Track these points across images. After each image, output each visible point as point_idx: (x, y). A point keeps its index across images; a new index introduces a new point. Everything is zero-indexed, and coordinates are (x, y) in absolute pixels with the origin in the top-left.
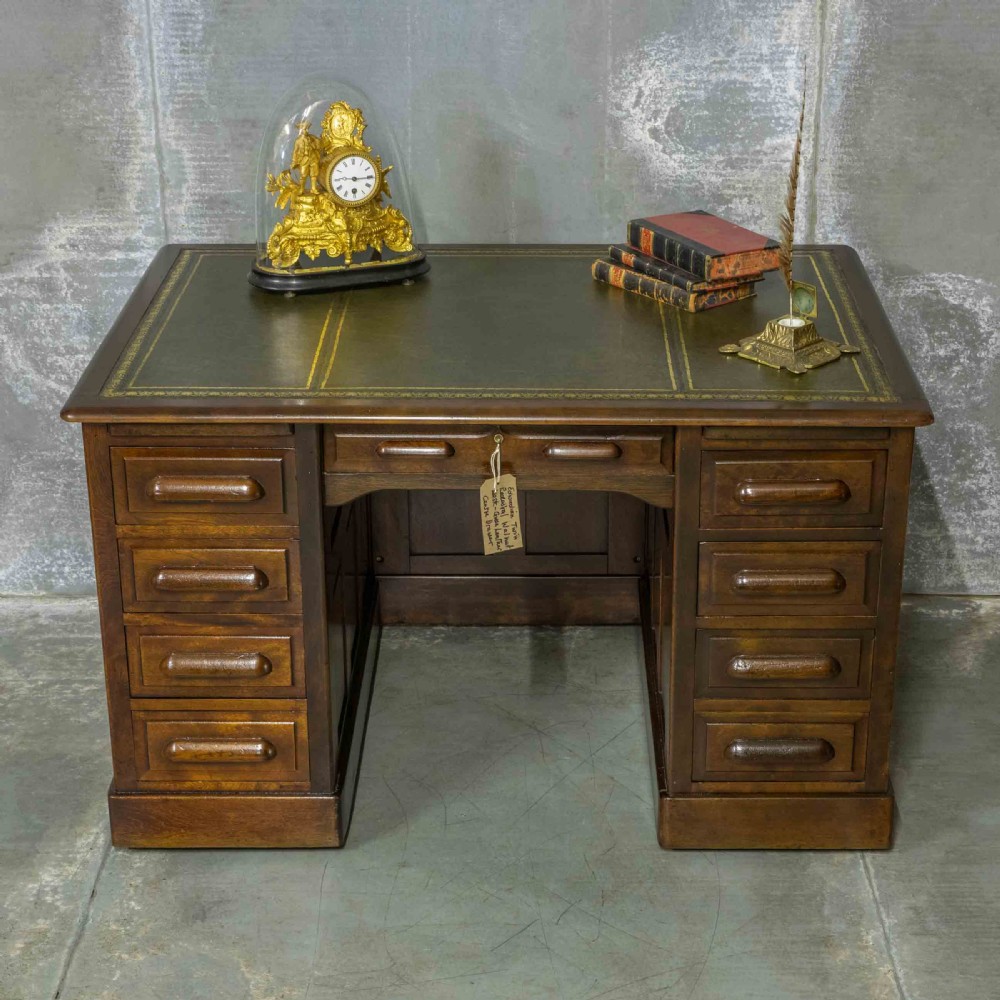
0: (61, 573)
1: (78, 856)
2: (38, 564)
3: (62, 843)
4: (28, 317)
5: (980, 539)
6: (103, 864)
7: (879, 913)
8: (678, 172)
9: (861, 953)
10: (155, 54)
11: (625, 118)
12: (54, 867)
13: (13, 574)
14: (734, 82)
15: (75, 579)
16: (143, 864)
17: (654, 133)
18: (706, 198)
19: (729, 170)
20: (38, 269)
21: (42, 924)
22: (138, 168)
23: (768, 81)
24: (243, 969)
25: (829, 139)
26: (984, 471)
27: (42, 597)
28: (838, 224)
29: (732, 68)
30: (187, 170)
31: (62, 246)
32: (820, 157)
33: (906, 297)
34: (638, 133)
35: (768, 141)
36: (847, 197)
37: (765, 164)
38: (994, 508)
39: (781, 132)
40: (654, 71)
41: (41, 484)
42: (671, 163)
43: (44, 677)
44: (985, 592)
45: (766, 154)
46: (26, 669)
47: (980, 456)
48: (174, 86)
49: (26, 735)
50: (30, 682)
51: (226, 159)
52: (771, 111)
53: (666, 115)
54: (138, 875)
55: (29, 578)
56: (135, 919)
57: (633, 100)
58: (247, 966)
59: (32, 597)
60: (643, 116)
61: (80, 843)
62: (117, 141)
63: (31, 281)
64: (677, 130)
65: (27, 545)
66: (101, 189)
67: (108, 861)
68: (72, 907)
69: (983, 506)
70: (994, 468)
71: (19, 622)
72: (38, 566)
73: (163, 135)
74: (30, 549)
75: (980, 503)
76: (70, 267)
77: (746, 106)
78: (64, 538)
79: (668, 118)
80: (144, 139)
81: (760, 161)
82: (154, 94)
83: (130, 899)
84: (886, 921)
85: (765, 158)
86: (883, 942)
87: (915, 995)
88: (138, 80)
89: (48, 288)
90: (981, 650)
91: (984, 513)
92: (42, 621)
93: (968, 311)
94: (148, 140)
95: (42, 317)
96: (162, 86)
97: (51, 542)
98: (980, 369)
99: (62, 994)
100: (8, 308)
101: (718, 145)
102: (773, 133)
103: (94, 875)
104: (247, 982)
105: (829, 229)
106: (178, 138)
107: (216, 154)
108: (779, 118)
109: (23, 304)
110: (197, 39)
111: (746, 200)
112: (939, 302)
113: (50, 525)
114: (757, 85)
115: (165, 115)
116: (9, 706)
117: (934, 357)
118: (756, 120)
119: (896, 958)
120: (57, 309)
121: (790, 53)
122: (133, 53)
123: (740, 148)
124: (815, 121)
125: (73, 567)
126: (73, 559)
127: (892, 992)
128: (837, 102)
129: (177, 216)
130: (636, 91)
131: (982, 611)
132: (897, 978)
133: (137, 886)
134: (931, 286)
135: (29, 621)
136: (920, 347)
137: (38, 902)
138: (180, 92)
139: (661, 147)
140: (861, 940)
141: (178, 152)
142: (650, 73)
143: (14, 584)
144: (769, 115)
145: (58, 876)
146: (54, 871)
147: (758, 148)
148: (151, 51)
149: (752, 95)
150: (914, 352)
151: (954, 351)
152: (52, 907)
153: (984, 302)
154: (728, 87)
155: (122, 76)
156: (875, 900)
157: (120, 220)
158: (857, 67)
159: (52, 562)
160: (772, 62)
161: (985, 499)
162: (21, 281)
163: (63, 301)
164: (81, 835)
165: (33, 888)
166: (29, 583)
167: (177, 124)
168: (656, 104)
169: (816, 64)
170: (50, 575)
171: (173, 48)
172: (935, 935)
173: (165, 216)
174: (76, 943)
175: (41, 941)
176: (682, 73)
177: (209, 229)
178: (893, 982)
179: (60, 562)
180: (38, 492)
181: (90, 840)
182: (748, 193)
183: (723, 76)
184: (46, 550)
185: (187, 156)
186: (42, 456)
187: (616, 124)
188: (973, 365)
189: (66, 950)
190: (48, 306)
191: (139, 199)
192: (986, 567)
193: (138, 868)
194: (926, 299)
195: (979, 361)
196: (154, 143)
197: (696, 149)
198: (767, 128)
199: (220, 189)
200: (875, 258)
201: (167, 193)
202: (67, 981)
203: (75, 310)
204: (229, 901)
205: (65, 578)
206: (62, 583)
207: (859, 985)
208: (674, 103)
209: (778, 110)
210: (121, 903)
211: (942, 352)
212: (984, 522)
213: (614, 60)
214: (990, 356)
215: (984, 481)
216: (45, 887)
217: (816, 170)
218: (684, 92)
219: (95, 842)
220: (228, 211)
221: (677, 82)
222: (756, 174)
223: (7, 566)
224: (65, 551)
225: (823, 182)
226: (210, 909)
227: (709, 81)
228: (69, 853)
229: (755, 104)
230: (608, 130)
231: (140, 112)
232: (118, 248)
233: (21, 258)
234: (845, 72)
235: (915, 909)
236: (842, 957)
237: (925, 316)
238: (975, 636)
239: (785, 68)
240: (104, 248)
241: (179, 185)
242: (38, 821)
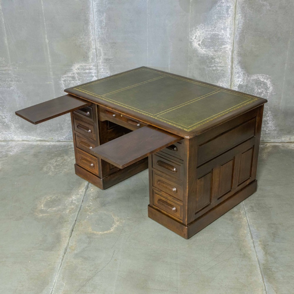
1: (80, 193)
3: (77, 191)
4: (69, 84)
5: (267, 130)
6: (85, 195)
7: (244, 207)
8: (204, 53)
9: (240, 215)
10: (95, 29)
11: (193, 41)
13: (66, 137)
14: (216, 34)
16: (93, 195)
17: (199, 44)
18: (210, 58)
19: (215, 52)
20: (71, 74)
21: (73, 207)
22: (92, 53)
23: (223, 33)
24: (113, 216)
25: (236, 46)
26: (268, 116)
28: (238, 64)
29: (216, 31)
30: (102, 53)
31: (76, 69)
32: (234, 49)
33: (252, 79)
34: (196, 44)
35: (223, 46)
36: (240, 58)
37: (222, 51)
38: (270, 124)
39: (226, 44)
40: (199, 31)
42: (202, 51)
43: (73, 158)
44: (268, 142)
45: (222, 49)
47: (267, 113)
48: (99, 36)
49: (69, 169)
50: (70, 159)
51: (110, 51)
52: (224, 40)
53: (201, 41)
54: (92, 197)
55: (70, 137)
56: (91, 206)
57: (195, 37)
59: (70, 142)
60: (197, 41)
61: (80, 191)
62: (87, 47)
63: (70, 76)
64: (204, 44)
65: (69, 131)
66: (84, 57)
68: (78, 203)
69: (268, 124)
70: (270, 116)
71: (68, 147)
73: (97, 46)
74: (70, 132)
75: (267, 123)
76: (78, 73)
77: (218, 39)
79: (202, 42)
80: (93, 47)
81: (221, 50)
82: (95, 37)
83: (90, 202)
84: (246, 209)
85: (222, 50)
86: (245, 213)
87: (251, 224)
88: (92, 35)
89: (73, 78)
90: (267, 154)
91: (268, 125)
93: (265, 82)
94: (94, 47)
95: (72, 84)
96: (96, 36)
98: (267, 94)
99: (77, 220)
100: (66, 82)
101: (213, 47)
102: (224, 45)
103: (83, 197)
104: (114, 219)
105: (236, 65)
106: (100, 46)
107: (107, 50)
108: (226, 41)
109: (68, 81)
110: (104, 26)
111: (218, 59)
112: (259, 80)
114: (221, 34)
115: (97, 42)
117: (258, 92)
118: (221, 42)
119: (247, 216)
120: (75, 82)
121: (228, 28)
122: (91, 29)
123: (217, 48)
124: (233, 42)
127: (246, 223)
128: (238, 38)
129: (100, 63)
130: (195, 36)
131: (267, 146)
132: (247, 220)
133: (91, 200)
134: (257, 77)
136: (255, 90)
137: (72, 202)
138: (100, 37)
139: (200, 47)
140: (240, 213)
141: (100, 49)
142: (198, 32)
143: (67, 139)
144: (223, 41)
146: (75, 196)
147: (221, 48)
148: (94, 29)
149: (220, 36)
150: (254, 91)
151: (262, 91)
152: (75, 203)
153: (269, 80)
154: (214, 35)
155: (89, 34)
156: (243, 204)
157: (88, 64)
158: (242, 31)
160: (224, 29)
161: (268, 122)
162: (68, 76)
163: (76, 80)
164: (80, 189)
165: (71, 199)
167: (100, 44)
168: (199, 38)
169: (233, 30)
171: (99, 28)
172: (255, 211)
173: (97, 63)
174: (79, 211)
175: (72, 210)
176: (205, 32)
177: (106, 65)
178: (247, 221)
182: (219, 57)
183: (214, 32)
185: (102, 50)
187: (191, 43)
188: (266, 94)
189: (77, 212)
190: (73, 82)
191: (92, 59)
192: (268, 136)
194: (257, 80)
195: (267, 93)
196: (95, 48)
197: (208, 48)
198: (223, 43)
199: (108, 57)
200: (245, 71)
201: (98, 58)
202: (78, 218)
203: (79, 82)
204: (110, 203)
207: (239, 222)
208: (203, 38)
209: (225, 40)
210: (88, 203)
211: (260, 91)
212: (268, 127)
213: (191, 29)
214: (270, 92)
215: (268, 118)
216: (73, 199)
217: (233, 52)
218: (205, 36)
219: (83, 190)
220: (110, 61)
221: (204, 34)
222: (221, 53)
223: (65, 135)
225: (235, 55)
226: (106, 204)
227: (211, 34)
228: (78, 193)
229: (220, 38)
230: (189, 44)
231: (92, 41)
232: (88, 69)
233: (68, 72)
234: (239, 32)
235: (252, 207)
236: (236, 216)
237: (256, 83)
238: (266, 151)
239: (226, 31)
240: (85, 70)
241: (100, 56)
242: (72, 186)
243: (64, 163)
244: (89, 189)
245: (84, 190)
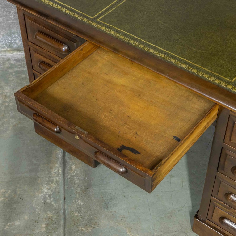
0: (15, 42)
1: (54, 179)
2: (6, 40)
6: (64, 183)
12: (46, 184)
15: (20, 44)
16: (78, 182)
21: (50, 214)
24: (128, 233)
27: (9, 51)
41: (5, 13)
46: (12, 86)
54: (78, 187)
55: (4, 44)
56: (83, 209)
58: (130, 232)
59: (6, 51)
61: (53, 172)
67: (66, 181)
71: (4, 63)
72: (7, 41)
74: (3, 35)
78: (15, 31)
83: (78, 200)
92: (12, 62)
97: (10, 33)
113: (10, 27)
116: (10, 104)
125: (19, 40)
126: (19, 38)
133: (79, 193)
135: (7, 62)
137: (45, 203)
145: (49, 189)
146: (47, 187)
159: (11, 39)
164: (51, 168)
165: (41, 196)
166: (4, 46)
170: (11, 43)
174: (65, 224)
175: (51, 223)
179: (14, 39)
180: (4, 16)
181: (56, 170)
184: (9, 35)
186: (5, 3)
189: (62, 228)
193: (77, 183)
204: (114, 198)
205: (17, 44)
206: (16, 46)
216: (46, 195)
219: (58, 170)
224: (16, 35)
226: (108, 203)
228: (50, 177)
242: (35, 162)
243: (7, 104)
244: (68, 167)
245: (61, 171)
